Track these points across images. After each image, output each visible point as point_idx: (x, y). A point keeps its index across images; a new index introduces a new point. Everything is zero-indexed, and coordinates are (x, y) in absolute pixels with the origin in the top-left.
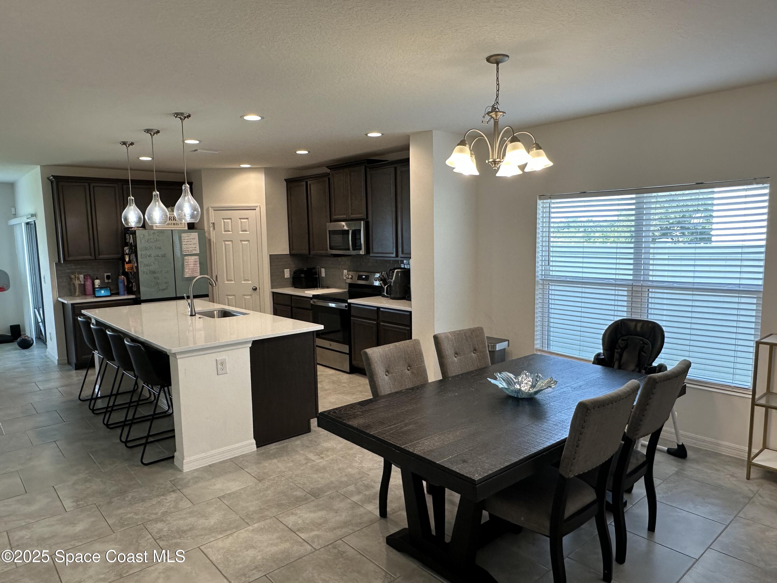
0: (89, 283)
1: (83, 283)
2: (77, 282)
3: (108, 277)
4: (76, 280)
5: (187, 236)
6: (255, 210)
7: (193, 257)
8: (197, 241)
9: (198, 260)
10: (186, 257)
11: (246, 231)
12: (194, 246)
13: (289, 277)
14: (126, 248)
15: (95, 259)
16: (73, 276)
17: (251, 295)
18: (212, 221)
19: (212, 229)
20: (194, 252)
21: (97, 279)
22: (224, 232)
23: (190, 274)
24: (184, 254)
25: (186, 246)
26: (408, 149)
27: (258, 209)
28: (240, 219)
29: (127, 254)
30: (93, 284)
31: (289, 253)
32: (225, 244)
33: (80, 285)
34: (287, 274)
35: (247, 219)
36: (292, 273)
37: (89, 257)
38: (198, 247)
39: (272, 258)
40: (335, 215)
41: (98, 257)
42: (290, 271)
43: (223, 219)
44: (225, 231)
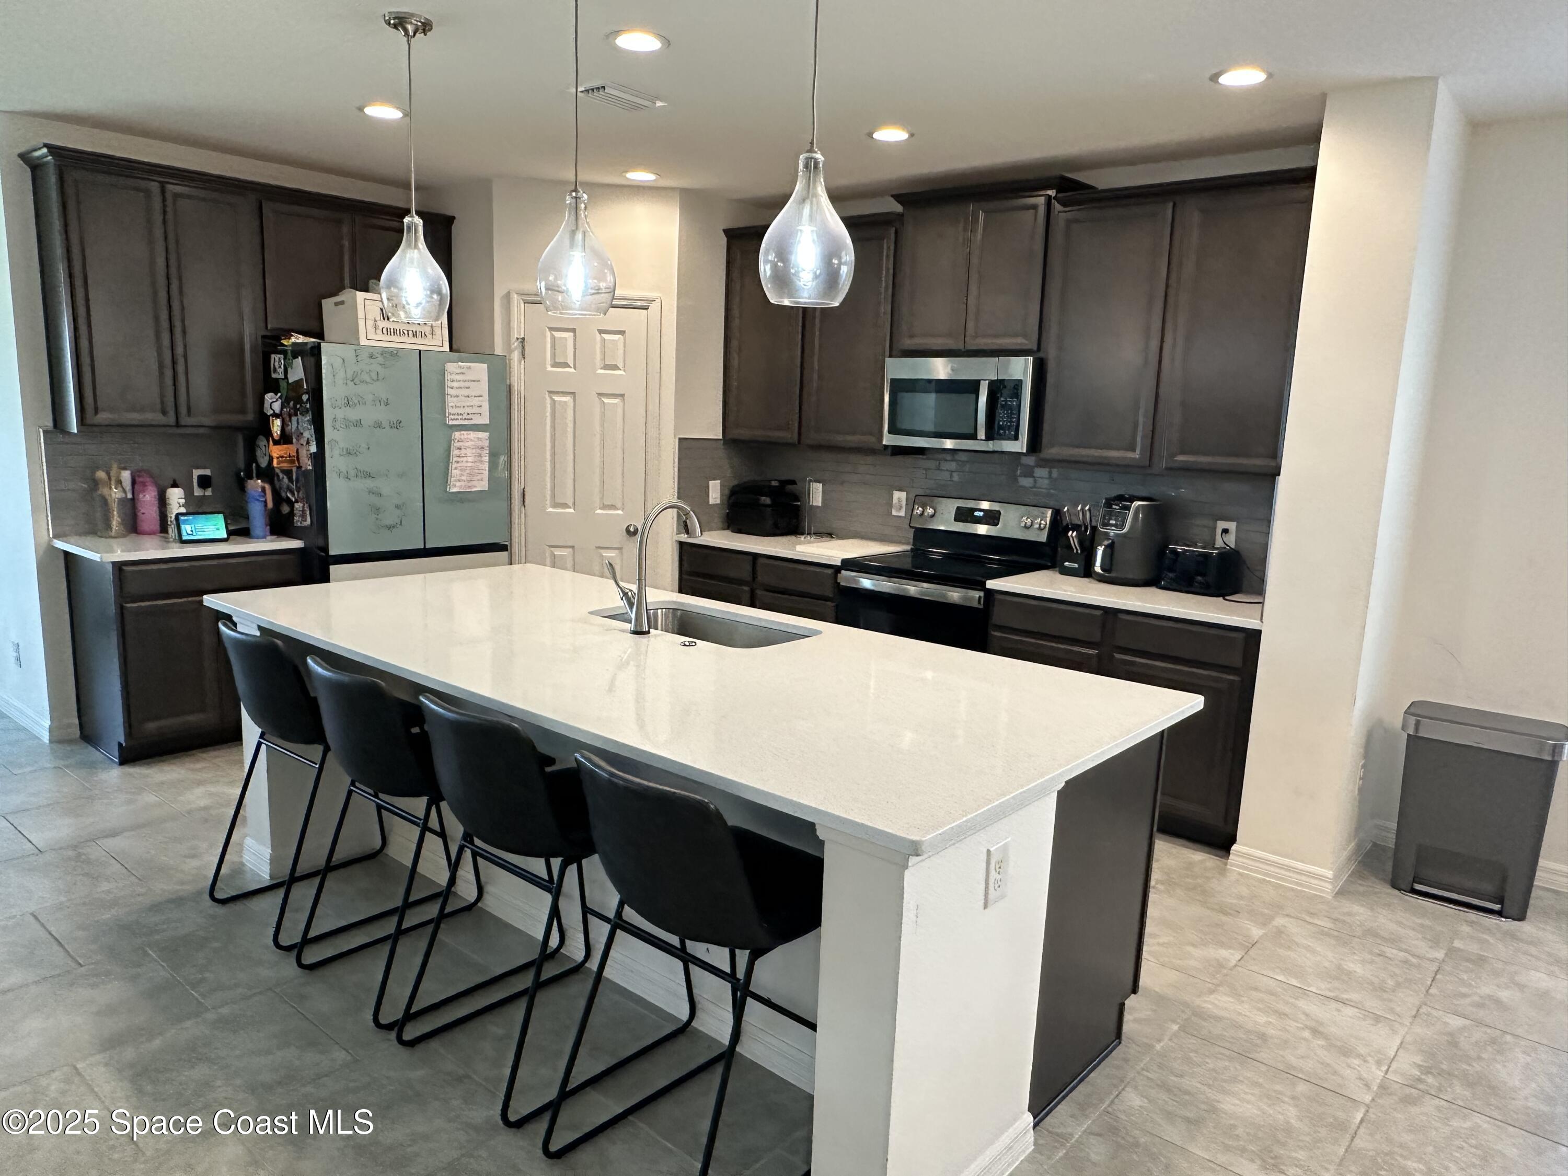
0: (149, 497)
1: (130, 496)
2: (115, 494)
3: (204, 482)
4: (111, 488)
5: (459, 371)
6: (646, 308)
7: (473, 435)
8: (483, 387)
9: (487, 443)
10: (457, 434)
11: (615, 367)
12: (476, 401)
13: (718, 501)
14: (269, 397)
15: (178, 425)
16: (101, 474)
17: (620, 549)
18: (519, 333)
19: (516, 355)
20: (477, 420)
21: (175, 485)
22: (552, 366)
23: (463, 483)
24: (451, 423)
25: (455, 399)
26: (1317, 139)
27: (654, 307)
28: (601, 332)
29: (276, 416)
30: (163, 502)
31: (721, 437)
32: (554, 402)
33: (122, 501)
34: (715, 493)
35: (622, 333)
36: (727, 492)
37: (158, 418)
38: (486, 406)
39: (687, 446)
40: (912, 336)
41: (185, 420)
42: (722, 485)
43: (551, 329)
44: (556, 365)
